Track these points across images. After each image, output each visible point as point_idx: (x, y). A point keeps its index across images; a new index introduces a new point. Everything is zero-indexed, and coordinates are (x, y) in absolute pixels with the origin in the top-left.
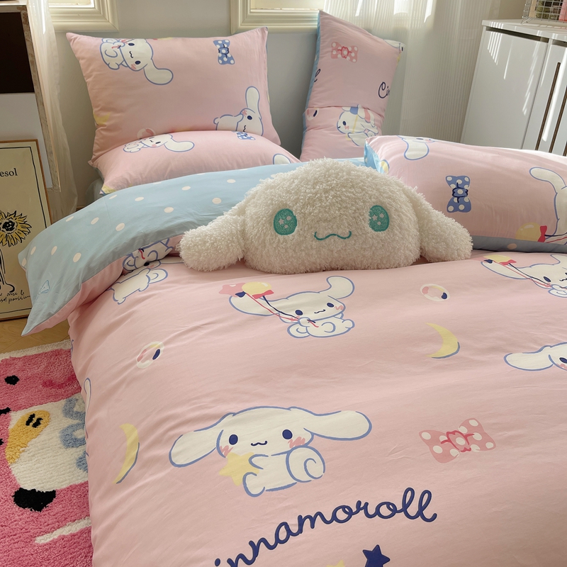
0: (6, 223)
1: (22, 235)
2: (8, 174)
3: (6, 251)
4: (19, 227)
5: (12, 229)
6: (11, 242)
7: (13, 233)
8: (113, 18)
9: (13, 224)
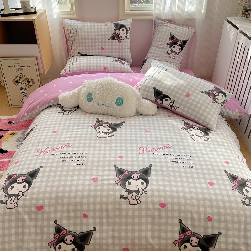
0: (28, 81)
1: (32, 85)
2: (28, 67)
3: (27, 88)
4: (31, 82)
5: (29, 83)
6: (29, 86)
7: (30, 84)
8: (76, 15)
9: (30, 81)
